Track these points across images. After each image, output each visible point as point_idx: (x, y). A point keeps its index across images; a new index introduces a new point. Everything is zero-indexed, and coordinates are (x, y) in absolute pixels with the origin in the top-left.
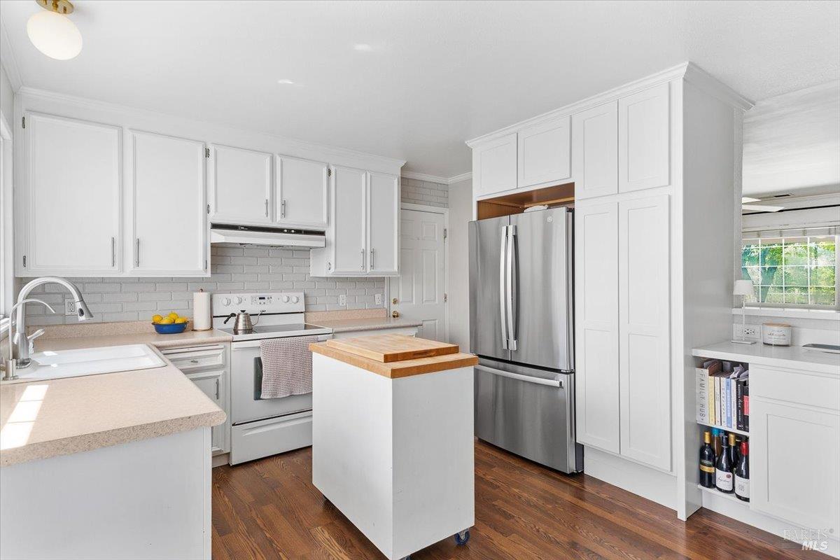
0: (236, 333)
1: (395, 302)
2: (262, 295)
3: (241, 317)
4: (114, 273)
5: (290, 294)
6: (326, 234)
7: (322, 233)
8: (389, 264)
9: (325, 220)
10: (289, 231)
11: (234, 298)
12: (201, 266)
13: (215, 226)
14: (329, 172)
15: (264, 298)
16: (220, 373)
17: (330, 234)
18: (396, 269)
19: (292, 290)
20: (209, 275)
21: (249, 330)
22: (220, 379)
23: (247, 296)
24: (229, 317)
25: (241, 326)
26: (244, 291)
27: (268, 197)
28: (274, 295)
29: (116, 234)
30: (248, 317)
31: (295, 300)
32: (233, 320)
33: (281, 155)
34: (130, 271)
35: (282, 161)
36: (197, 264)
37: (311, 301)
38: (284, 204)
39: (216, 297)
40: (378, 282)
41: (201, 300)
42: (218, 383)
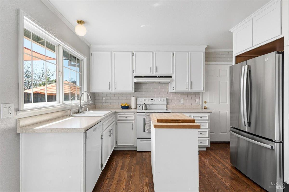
0: (142, 110)
1: (205, 102)
2: (152, 99)
3: (144, 105)
4: (109, 91)
5: (161, 98)
6: (172, 77)
7: (171, 77)
8: (199, 87)
9: (172, 72)
10: (159, 77)
11: (143, 99)
12: (131, 89)
13: (135, 77)
14: (173, 54)
15: (153, 100)
16: (133, 122)
17: (174, 77)
18: (202, 89)
19: (163, 97)
20: (134, 92)
21: (146, 109)
22: (133, 123)
23: (147, 99)
24: (140, 105)
25: (144, 108)
26: (147, 97)
27: (151, 66)
28: (156, 99)
29: (110, 81)
30: (146, 105)
31: (163, 100)
32: (142, 106)
33: (156, 51)
34: (114, 91)
35: (156, 54)
36: (130, 88)
37: (169, 101)
38: (156, 68)
39: (138, 99)
40: (197, 95)
41: (133, 99)
42: (132, 125)
